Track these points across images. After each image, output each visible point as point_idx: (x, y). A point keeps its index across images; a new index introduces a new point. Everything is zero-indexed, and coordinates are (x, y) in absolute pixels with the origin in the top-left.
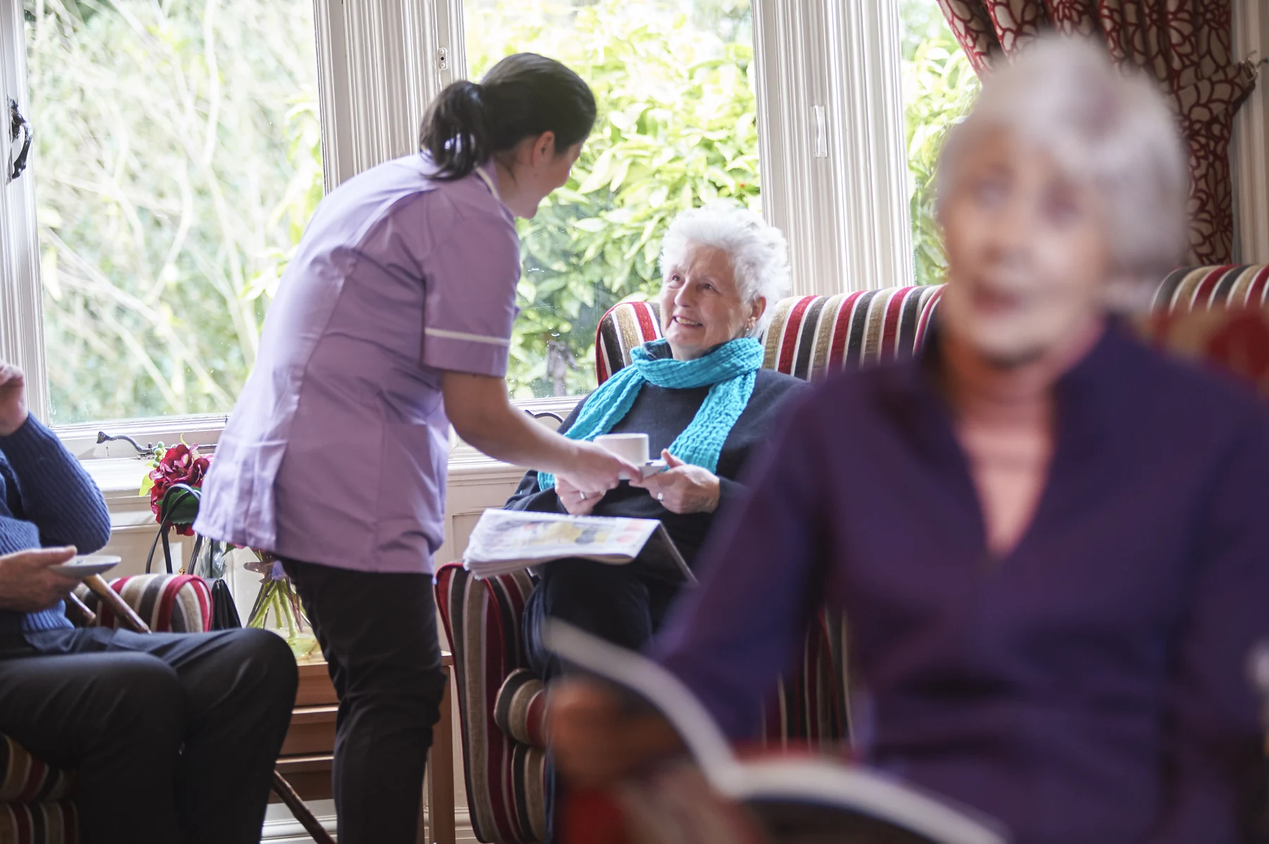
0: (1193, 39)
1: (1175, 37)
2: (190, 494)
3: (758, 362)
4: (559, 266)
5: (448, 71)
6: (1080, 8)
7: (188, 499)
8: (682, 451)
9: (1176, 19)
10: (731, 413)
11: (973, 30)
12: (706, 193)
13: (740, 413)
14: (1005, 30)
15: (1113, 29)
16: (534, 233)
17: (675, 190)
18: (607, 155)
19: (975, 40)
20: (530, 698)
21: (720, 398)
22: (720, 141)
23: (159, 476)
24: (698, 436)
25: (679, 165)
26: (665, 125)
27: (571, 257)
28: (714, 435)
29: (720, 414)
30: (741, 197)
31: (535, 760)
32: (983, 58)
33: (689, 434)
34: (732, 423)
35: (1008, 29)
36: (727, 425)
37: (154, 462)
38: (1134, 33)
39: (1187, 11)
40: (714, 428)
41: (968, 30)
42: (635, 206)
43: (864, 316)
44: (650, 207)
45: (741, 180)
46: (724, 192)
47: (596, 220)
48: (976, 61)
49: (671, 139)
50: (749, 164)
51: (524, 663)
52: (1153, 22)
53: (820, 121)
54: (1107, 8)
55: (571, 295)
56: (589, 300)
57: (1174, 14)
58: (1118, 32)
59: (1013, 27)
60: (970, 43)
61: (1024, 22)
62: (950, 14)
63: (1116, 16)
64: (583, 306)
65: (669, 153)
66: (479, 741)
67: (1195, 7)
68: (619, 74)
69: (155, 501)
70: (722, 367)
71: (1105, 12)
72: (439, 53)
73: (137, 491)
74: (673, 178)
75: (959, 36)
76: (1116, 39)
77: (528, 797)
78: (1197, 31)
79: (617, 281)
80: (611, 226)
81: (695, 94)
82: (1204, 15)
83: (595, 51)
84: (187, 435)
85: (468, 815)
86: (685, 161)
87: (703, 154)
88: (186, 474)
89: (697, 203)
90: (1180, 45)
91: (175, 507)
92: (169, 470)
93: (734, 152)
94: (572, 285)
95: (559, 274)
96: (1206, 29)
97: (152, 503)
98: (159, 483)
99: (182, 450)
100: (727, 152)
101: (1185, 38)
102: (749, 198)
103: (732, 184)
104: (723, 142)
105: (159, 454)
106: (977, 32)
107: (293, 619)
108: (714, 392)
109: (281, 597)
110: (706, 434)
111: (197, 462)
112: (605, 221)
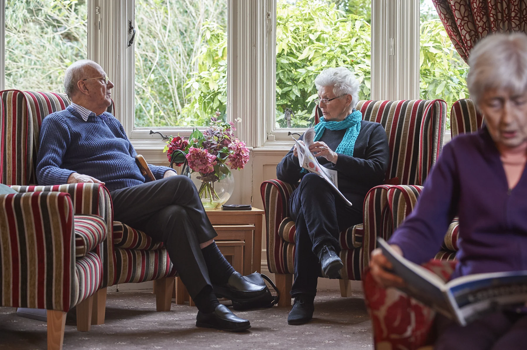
0: (519, 26)
1: (514, 25)
2: (181, 153)
3: (360, 119)
4: (289, 83)
5: (270, 19)
6: (483, 13)
7: (180, 154)
8: (341, 150)
9: (514, 19)
10: (355, 136)
11: (447, 18)
12: (340, 63)
13: (358, 135)
14: (458, 19)
15: (493, 21)
16: (282, 72)
17: (330, 61)
18: (307, 48)
19: (447, 21)
20: (290, 227)
21: (350, 132)
22: (345, 46)
23: (171, 146)
24: (345, 144)
25: (332, 53)
26: (327, 39)
27: (295, 81)
28: (351, 144)
29: (351, 137)
30: (352, 65)
31: (291, 248)
32: (450, 27)
33: (342, 144)
34: (356, 139)
35: (459, 18)
36: (354, 140)
37: (169, 142)
38: (500, 22)
39: (518, 17)
40: (350, 141)
41: (445, 17)
42: (317, 65)
43: (405, 109)
44: (322, 66)
45: (351, 59)
46: (346, 63)
47: (303, 69)
48: (447, 28)
49: (329, 44)
50: (355, 54)
51: (289, 216)
52: (507, 19)
53: (392, 43)
54: (492, 14)
55: (293, 93)
56: (299, 95)
57: (514, 17)
58: (495, 22)
59: (461, 18)
60: (446, 22)
61: (464, 16)
62: (439, 12)
63: (495, 17)
64: (297, 96)
65: (328, 49)
66: (272, 240)
67: (520, 15)
68: (312, 22)
69: (169, 154)
70: (350, 122)
71: (491, 15)
72: (268, 13)
73: (162, 150)
74: (330, 57)
75: (442, 19)
76: (494, 24)
77: (288, 259)
78: (521, 23)
79: (309, 89)
80: (308, 71)
81: (337, 30)
82: (523, 18)
83: (306, 14)
84: (180, 133)
85: (267, 263)
86: (334, 52)
87: (339, 50)
88: (180, 146)
89: (337, 65)
90: (514, 27)
91: (176, 157)
92: (174, 145)
93: (350, 49)
94: (293, 90)
95: (289, 86)
96: (523, 23)
97: (168, 155)
98: (171, 149)
99: (179, 138)
100: (348, 50)
101: (517, 25)
102: (355, 65)
103: (349, 60)
104: (346, 46)
105: (171, 139)
106: (448, 19)
107: (212, 196)
108: (348, 130)
109: (208, 188)
110: (348, 144)
111: (184, 143)
112: (306, 69)
